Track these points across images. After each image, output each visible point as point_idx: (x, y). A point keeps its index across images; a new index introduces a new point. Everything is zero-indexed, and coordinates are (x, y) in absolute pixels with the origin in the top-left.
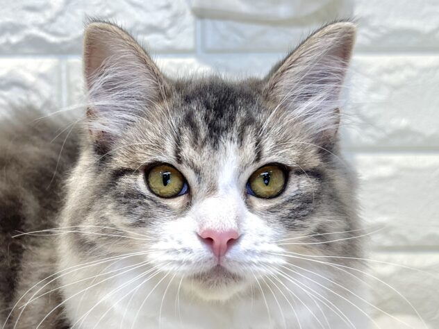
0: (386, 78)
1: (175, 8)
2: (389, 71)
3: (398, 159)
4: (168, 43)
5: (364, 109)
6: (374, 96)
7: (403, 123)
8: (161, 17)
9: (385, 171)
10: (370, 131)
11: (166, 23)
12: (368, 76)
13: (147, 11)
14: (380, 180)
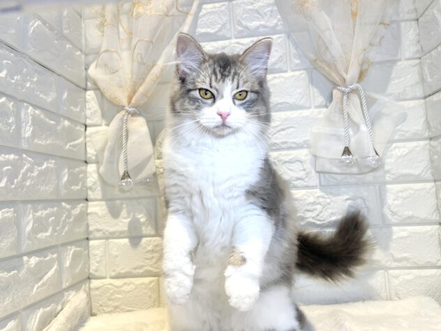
0: (400, 194)
1: (307, 170)
2: (402, 192)
3: (409, 228)
4: (305, 184)
5: (392, 208)
6: (396, 202)
7: (410, 213)
8: (302, 174)
9: (404, 234)
10: (396, 217)
11: (304, 176)
12: (392, 194)
13: (296, 172)
14: (402, 238)
